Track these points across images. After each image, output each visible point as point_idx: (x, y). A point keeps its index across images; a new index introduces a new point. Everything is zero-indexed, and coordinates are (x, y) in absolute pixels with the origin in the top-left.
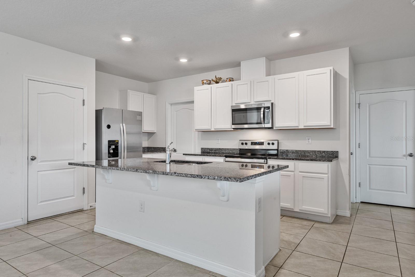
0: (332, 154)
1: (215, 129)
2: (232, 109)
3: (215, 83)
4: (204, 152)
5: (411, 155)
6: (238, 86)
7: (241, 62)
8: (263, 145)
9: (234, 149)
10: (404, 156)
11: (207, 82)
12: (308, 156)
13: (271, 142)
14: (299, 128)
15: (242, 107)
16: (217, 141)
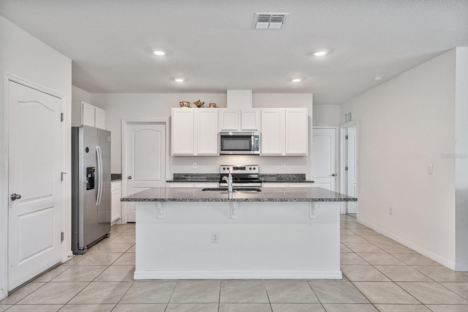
0: (301, 176)
1: (198, 154)
2: (221, 136)
3: (196, 106)
4: (177, 178)
5: (333, 175)
6: (225, 113)
7: (228, 90)
8: (245, 170)
9: (213, 174)
10: (330, 176)
11: (188, 104)
12: (283, 179)
13: (252, 167)
14: (282, 155)
15: (231, 134)
16: (193, 166)
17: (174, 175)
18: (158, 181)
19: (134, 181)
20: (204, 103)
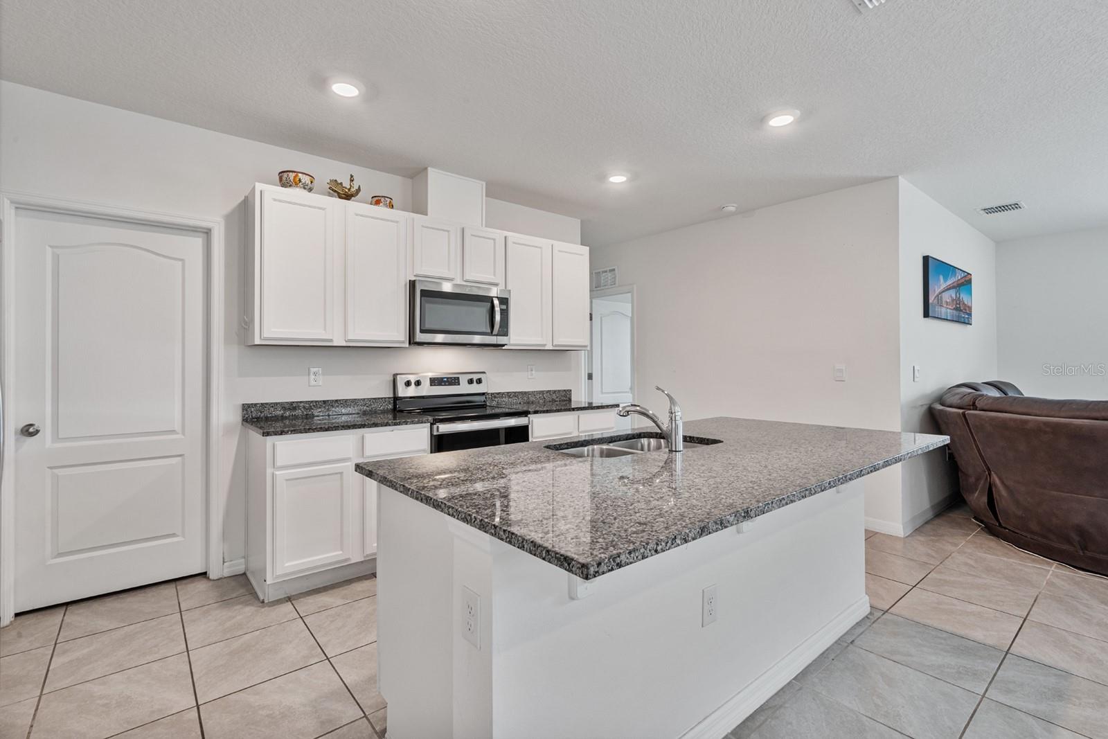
2: (421, 291)
3: (335, 194)
6: (424, 229)
7: (429, 169)
13: (475, 378)
15: (447, 287)
16: (312, 377)
17: (246, 407)
18: (173, 432)
19: (53, 441)
20: (358, 190)
